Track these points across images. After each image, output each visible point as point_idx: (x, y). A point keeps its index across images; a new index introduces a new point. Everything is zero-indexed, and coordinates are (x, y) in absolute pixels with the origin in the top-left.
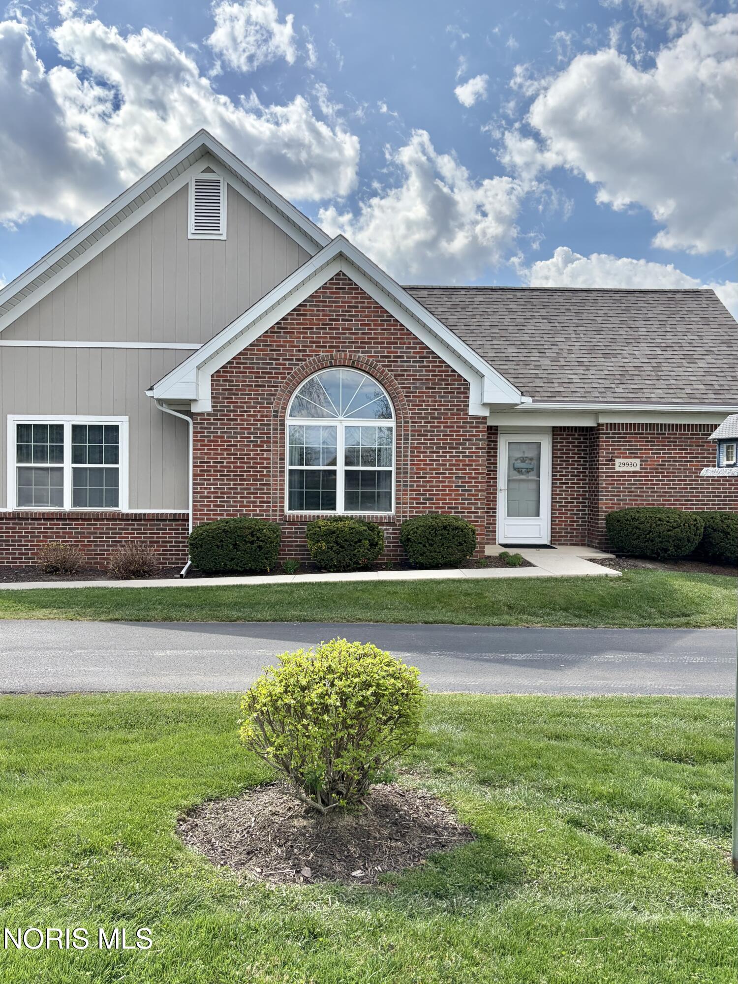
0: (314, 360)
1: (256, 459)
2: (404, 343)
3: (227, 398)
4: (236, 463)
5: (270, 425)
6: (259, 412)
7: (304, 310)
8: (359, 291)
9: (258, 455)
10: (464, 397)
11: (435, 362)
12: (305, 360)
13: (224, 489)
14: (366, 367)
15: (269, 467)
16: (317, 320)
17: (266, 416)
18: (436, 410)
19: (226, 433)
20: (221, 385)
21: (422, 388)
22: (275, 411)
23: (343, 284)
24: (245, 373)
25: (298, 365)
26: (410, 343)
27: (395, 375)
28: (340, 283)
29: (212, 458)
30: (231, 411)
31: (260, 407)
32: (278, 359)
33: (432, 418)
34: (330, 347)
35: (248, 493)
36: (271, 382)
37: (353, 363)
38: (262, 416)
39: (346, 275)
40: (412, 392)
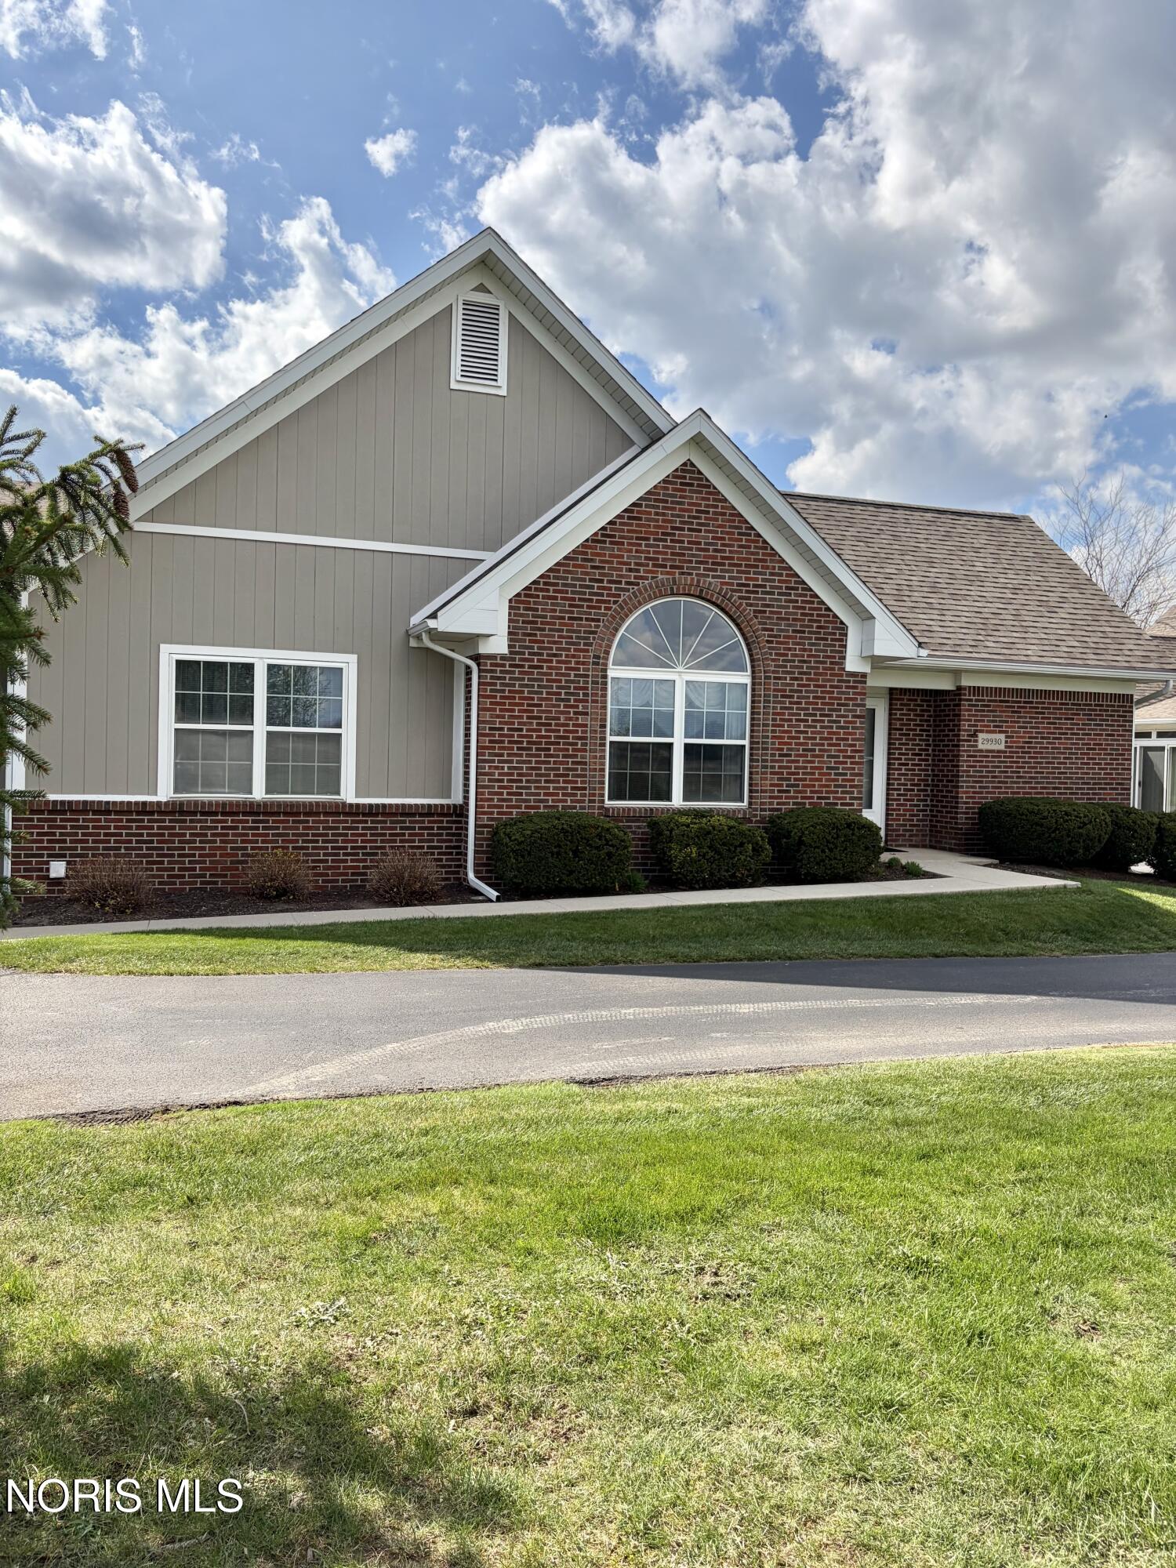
0: (650, 585)
1: (568, 725)
2: (767, 567)
3: (529, 635)
4: (540, 731)
5: (587, 676)
6: (574, 656)
7: (638, 512)
8: (712, 490)
9: (571, 719)
10: (840, 646)
11: (806, 596)
12: (638, 584)
13: (522, 768)
14: (717, 598)
15: (585, 738)
16: (655, 527)
17: (583, 663)
18: (805, 662)
19: (527, 686)
20: (521, 615)
21: (788, 631)
22: (595, 657)
23: (691, 478)
24: (556, 598)
25: (628, 590)
26: (774, 568)
27: (755, 611)
28: (686, 477)
29: (506, 723)
30: (534, 654)
31: (575, 650)
32: (602, 581)
33: (800, 673)
34: (672, 567)
35: (555, 775)
36: (590, 614)
37: (701, 591)
38: (577, 663)
39: (694, 466)
40: (775, 636)
